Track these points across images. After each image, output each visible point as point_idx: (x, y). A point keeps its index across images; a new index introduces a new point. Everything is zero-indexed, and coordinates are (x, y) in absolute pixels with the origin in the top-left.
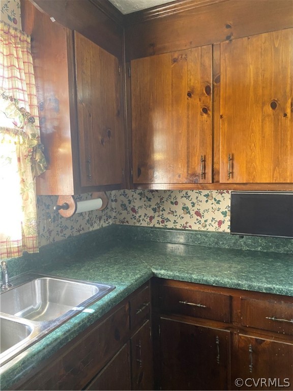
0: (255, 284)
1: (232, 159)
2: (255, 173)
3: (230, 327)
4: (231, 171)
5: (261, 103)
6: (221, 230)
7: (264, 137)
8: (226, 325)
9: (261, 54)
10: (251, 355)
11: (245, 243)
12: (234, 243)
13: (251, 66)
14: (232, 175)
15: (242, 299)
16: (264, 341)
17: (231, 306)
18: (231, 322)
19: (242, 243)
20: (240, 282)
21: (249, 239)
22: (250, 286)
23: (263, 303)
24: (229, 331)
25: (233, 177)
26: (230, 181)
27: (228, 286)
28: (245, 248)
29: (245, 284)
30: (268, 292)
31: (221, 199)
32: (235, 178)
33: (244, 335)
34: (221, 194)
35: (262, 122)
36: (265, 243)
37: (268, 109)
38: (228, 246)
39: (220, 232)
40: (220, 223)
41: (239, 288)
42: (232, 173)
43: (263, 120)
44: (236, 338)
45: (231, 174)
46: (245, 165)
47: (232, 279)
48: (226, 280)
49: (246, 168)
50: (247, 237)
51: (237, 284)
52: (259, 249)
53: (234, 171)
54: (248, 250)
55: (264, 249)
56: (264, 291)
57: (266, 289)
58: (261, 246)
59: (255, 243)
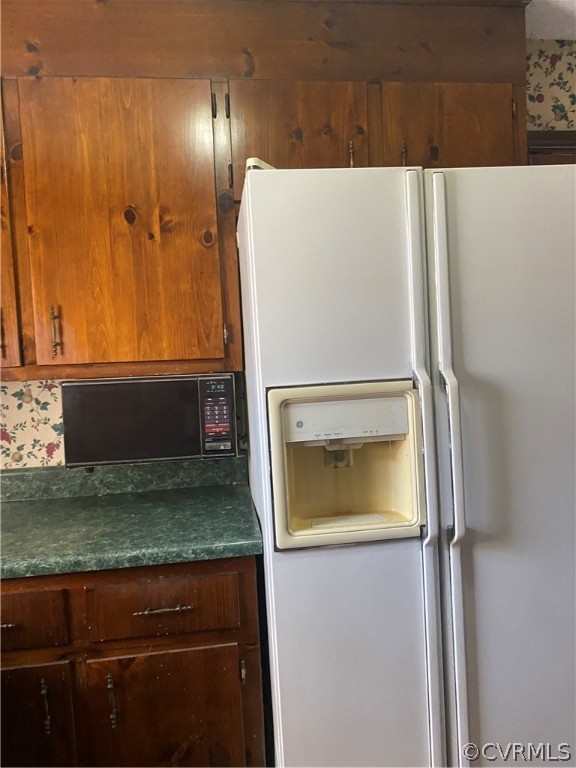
0: (110, 556)
1: (59, 317)
2: (104, 343)
3: (70, 653)
4: (58, 341)
5: (107, 211)
6: (53, 463)
7: (116, 275)
8: (61, 651)
9: (101, 116)
10: (111, 695)
11: (102, 481)
12: (82, 485)
13: (83, 136)
14: (62, 349)
15: (88, 591)
16: (134, 658)
17: (67, 610)
18: (70, 642)
19: (97, 483)
20: (81, 558)
21: (110, 472)
22: (100, 561)
23: (126, 589)
24: (67, 662)
25: (62, 353)
26: (59, 361)
27: (57, 571)
28: (103, 492)
29: (90, 561)
30: (134, 565)
31: (50, 400)
32: (67, 355)
33: (97, 660)
34: (50, 390)
35: (111, 247)
36: (140, 475)
37: (121, 222)
38: (70, 492)
39: (52, 468)
40: (51, 449)
41: (79, 569)
42: (61, 344)
43: (113, 243)
44: (82, 671)
45: (58, 347)
46: (85, 328)
47: (64, 555)
48: (52, 560)
49: (88, 334)
50: (106, 468)
51: (75, 562)
52: (129, 489)
53: (66, 339)
54: (108, 494)
55: (138, 488)
56: (127, 565)
57: (130, 560)
58: (132, 482)
59: (120, 480)
